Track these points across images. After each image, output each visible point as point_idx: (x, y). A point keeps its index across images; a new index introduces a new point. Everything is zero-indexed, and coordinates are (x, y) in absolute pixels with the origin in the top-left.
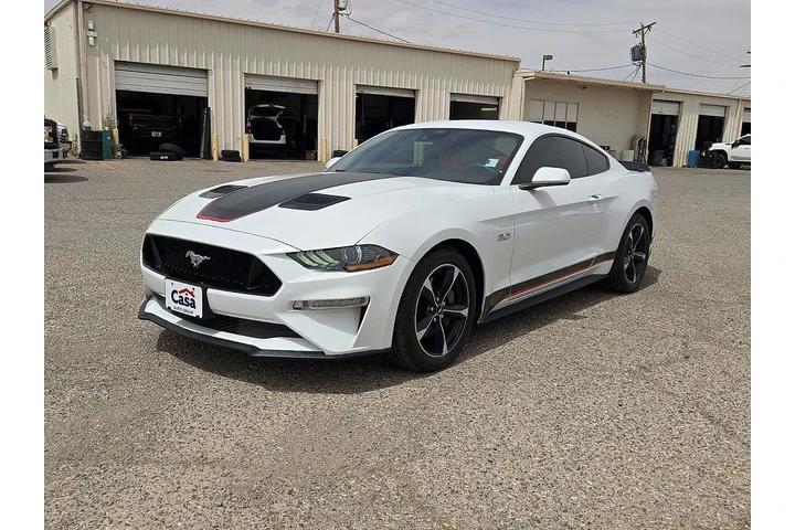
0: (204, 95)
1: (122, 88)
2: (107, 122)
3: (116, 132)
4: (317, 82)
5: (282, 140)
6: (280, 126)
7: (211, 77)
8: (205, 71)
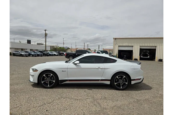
0: (132, 50)
1: (119, 49)
2: (116, 54)
3: (117, 56)
4: (156, 46)
5: (149, 57)
6: (148, 55)
7: (134, 47)
8: (133, 46)
